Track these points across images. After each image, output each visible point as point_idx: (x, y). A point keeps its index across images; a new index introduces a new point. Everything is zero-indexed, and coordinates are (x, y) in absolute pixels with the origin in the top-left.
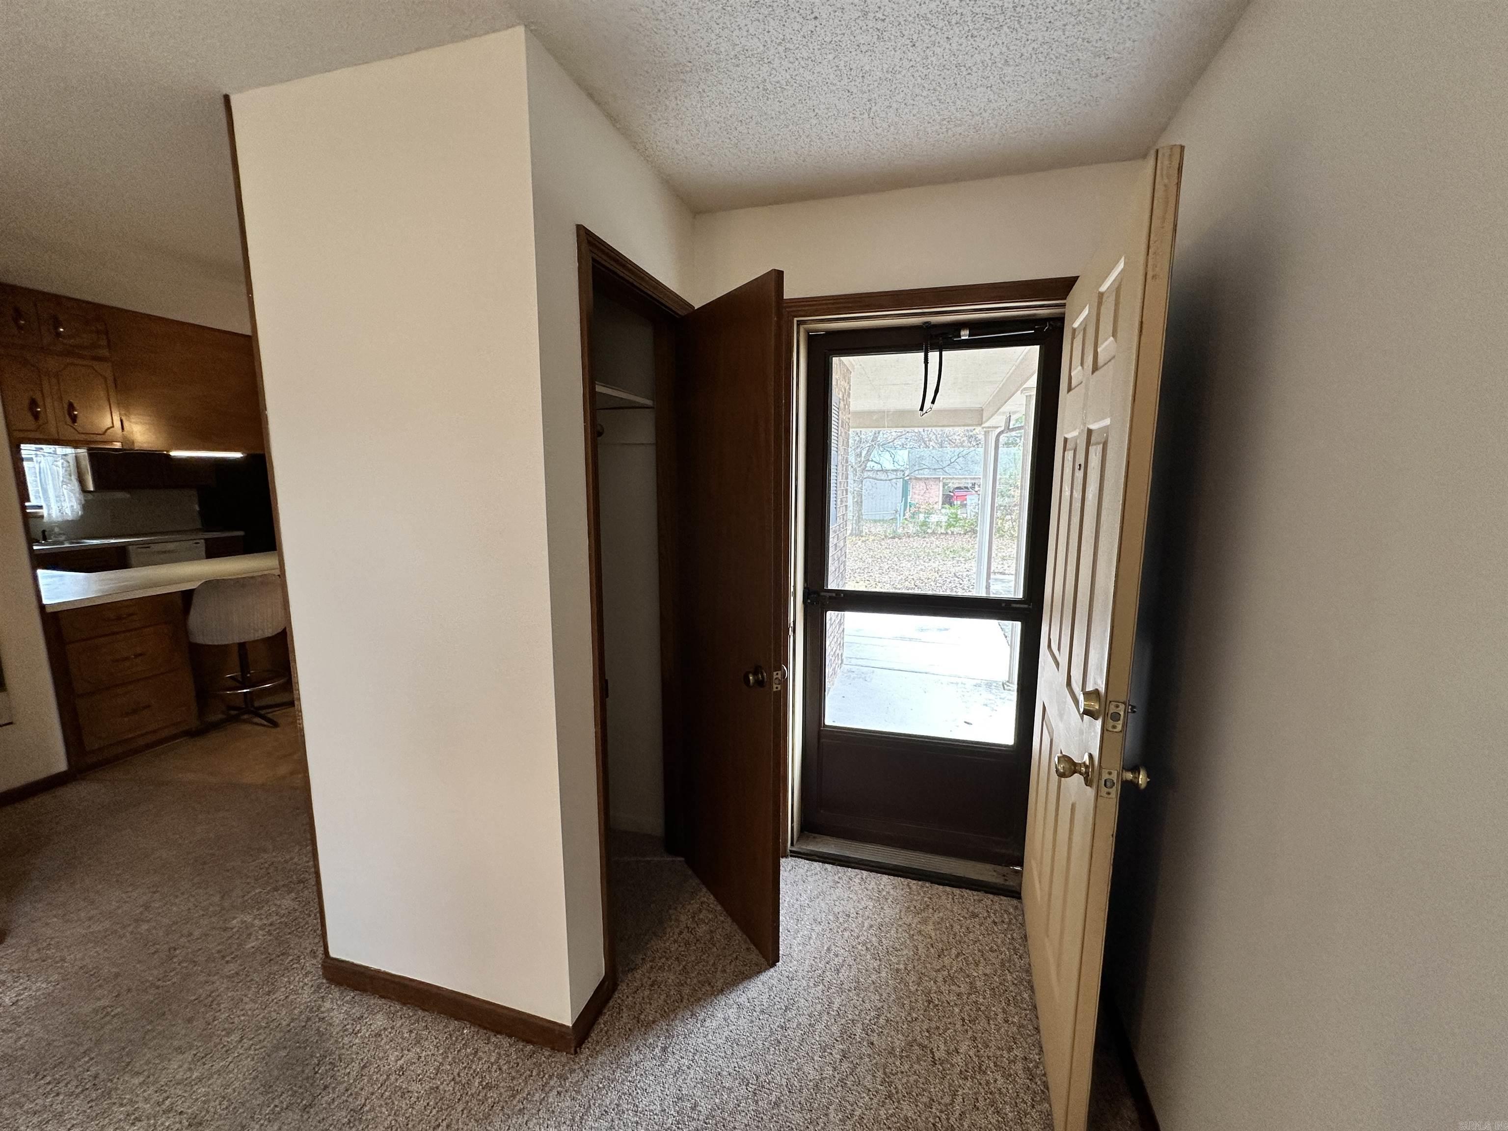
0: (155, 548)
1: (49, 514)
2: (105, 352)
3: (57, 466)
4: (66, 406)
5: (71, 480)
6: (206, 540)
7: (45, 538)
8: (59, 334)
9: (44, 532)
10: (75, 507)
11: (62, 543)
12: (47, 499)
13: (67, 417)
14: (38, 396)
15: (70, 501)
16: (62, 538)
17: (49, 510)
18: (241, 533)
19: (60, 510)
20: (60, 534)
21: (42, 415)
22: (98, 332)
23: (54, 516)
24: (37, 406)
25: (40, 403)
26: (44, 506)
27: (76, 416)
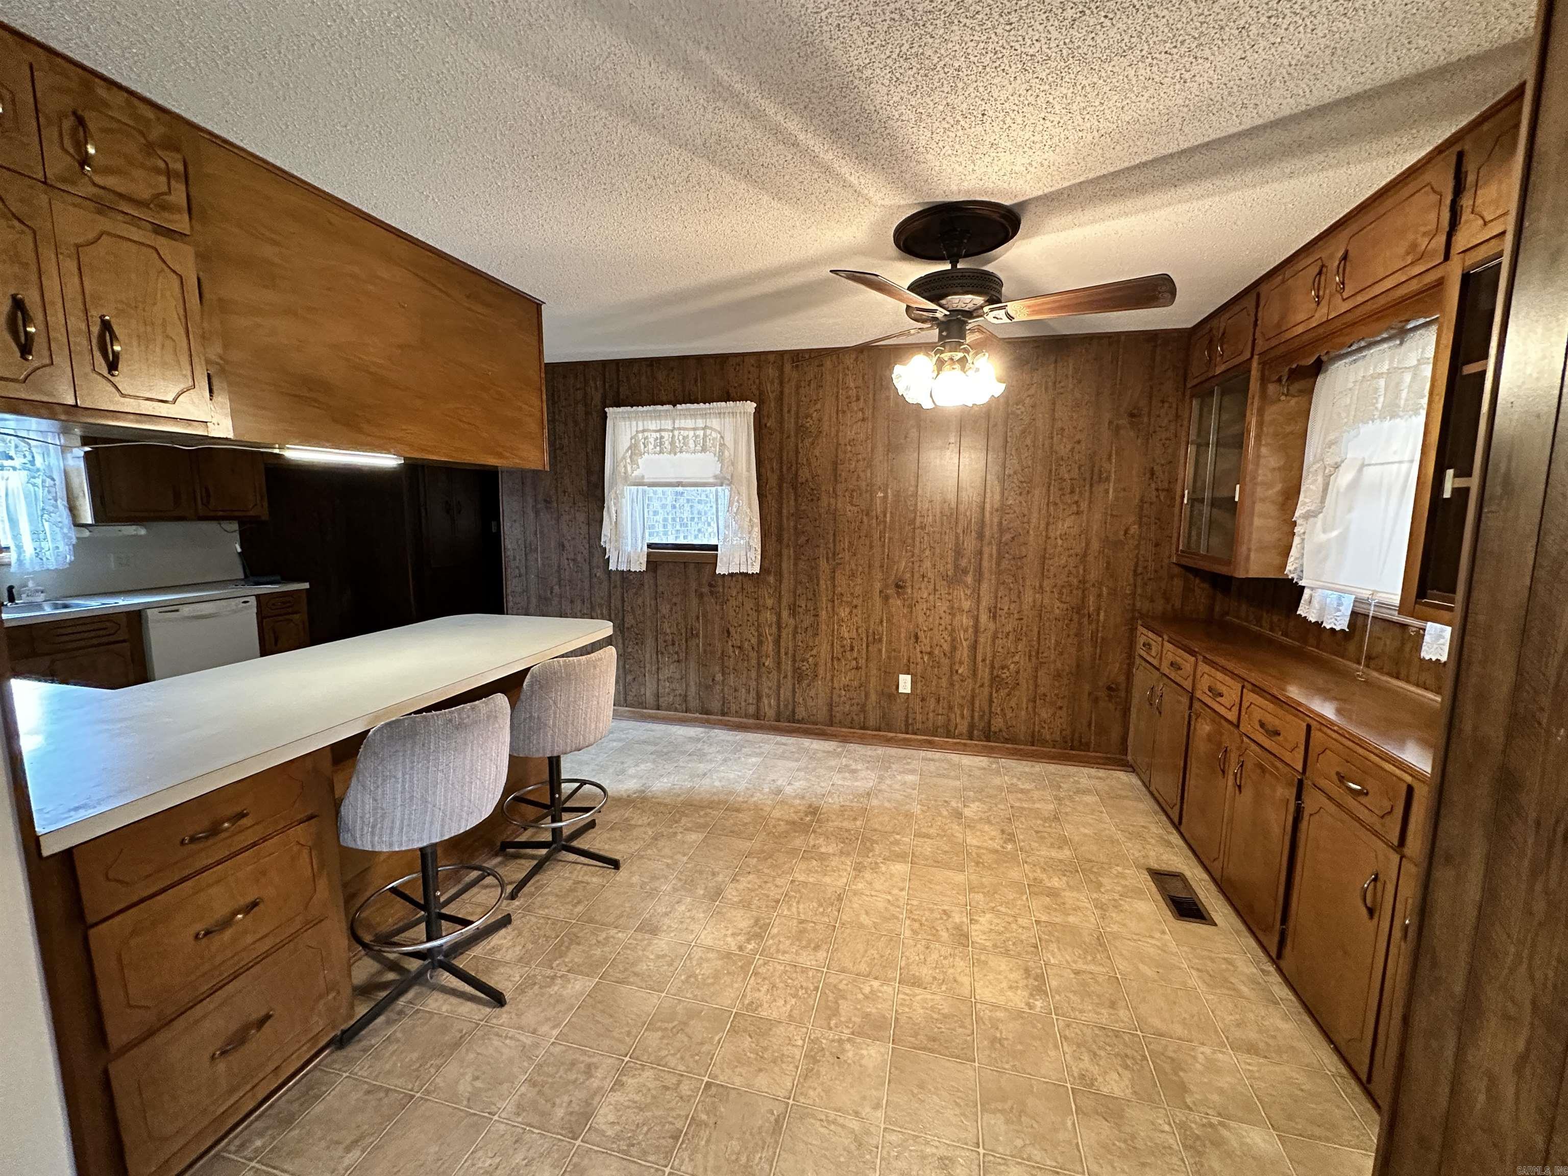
0: (186, 610)
1: (20, 561)
2: (181, 223)
3: (34, 485)
4: (96, 329)
5: (56, 507)
6: (258, 597)
7: (12, 599)
8: (85, 160)
9: (10, 589)
10: (61, 549)
11: (39, 606)
12: (16, 536)
13: (97, 354)
14: (32, 298)
15: (54, 539)
16: (40, 598)
17: (19, 554)
18: (306, 585)
19: (37, 555)
20: (37, 591)
21: (39, 345)
22: (169, 174)
23: (27, 562)
24: (27, 320)
25: (38, 315)
26: (13, 548)
27: (116, 355)
